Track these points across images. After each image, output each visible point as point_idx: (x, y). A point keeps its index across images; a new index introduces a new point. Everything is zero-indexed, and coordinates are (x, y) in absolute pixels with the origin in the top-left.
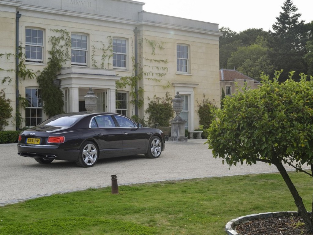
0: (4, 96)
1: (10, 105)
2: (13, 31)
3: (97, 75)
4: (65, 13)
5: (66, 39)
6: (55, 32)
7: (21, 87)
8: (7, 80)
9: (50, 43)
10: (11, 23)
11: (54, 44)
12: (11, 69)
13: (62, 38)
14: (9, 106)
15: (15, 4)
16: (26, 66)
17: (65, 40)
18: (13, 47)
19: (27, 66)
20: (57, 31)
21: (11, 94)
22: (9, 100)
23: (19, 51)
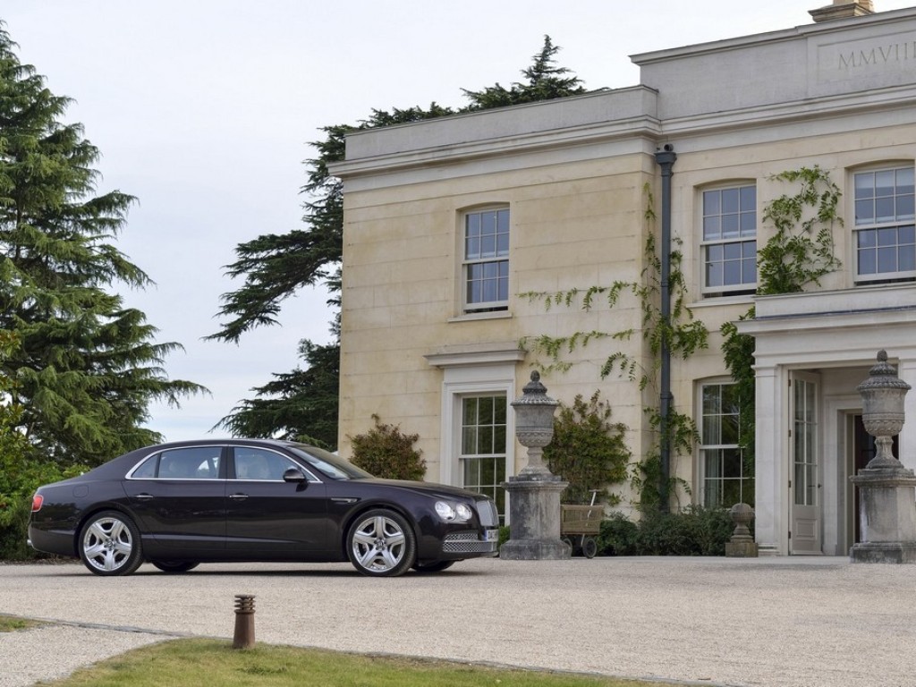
0: (608, 413)
1: (625, 441)
2: (633, 212)
3: (848, 311)
4: (807, 108)
5: (824, 198)
6: (786, 181)
7: (681, 381)
8: (617, 365)
9: (771, 222)
10: (628, 188)
11: (781, 225)
12: (628, 330)
13: (810, 198)
14: (622, 445)
15: (628, 126)
16: (693, 312)
17: (819, 200)
18: (633, 260)
19: (699, 311)
20: (793, 176)
21: (627, 406)
22: (621, 428)
23: (673, 269)
